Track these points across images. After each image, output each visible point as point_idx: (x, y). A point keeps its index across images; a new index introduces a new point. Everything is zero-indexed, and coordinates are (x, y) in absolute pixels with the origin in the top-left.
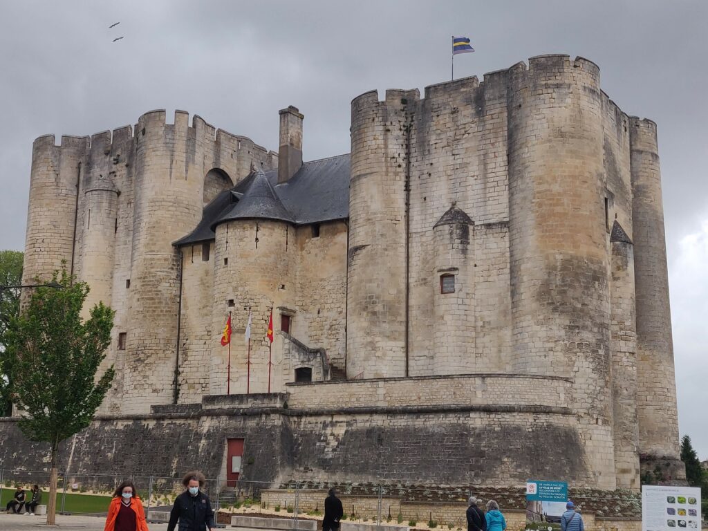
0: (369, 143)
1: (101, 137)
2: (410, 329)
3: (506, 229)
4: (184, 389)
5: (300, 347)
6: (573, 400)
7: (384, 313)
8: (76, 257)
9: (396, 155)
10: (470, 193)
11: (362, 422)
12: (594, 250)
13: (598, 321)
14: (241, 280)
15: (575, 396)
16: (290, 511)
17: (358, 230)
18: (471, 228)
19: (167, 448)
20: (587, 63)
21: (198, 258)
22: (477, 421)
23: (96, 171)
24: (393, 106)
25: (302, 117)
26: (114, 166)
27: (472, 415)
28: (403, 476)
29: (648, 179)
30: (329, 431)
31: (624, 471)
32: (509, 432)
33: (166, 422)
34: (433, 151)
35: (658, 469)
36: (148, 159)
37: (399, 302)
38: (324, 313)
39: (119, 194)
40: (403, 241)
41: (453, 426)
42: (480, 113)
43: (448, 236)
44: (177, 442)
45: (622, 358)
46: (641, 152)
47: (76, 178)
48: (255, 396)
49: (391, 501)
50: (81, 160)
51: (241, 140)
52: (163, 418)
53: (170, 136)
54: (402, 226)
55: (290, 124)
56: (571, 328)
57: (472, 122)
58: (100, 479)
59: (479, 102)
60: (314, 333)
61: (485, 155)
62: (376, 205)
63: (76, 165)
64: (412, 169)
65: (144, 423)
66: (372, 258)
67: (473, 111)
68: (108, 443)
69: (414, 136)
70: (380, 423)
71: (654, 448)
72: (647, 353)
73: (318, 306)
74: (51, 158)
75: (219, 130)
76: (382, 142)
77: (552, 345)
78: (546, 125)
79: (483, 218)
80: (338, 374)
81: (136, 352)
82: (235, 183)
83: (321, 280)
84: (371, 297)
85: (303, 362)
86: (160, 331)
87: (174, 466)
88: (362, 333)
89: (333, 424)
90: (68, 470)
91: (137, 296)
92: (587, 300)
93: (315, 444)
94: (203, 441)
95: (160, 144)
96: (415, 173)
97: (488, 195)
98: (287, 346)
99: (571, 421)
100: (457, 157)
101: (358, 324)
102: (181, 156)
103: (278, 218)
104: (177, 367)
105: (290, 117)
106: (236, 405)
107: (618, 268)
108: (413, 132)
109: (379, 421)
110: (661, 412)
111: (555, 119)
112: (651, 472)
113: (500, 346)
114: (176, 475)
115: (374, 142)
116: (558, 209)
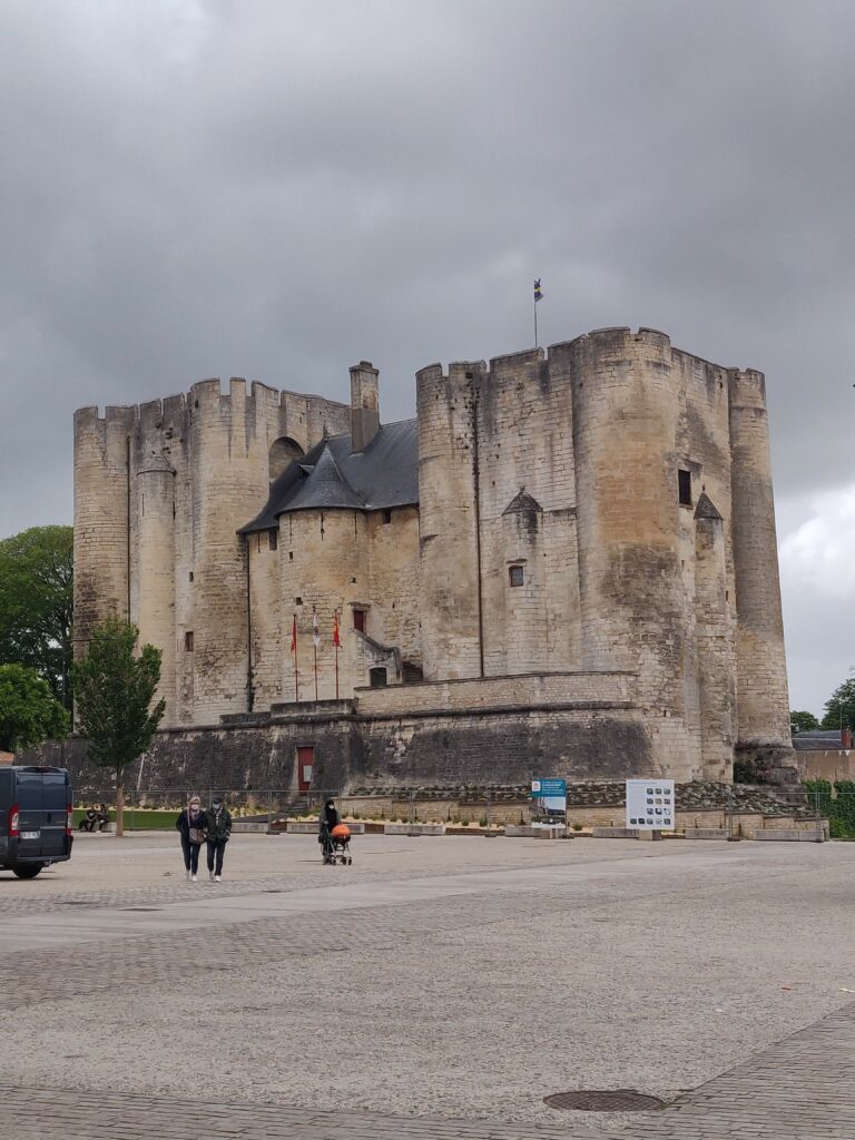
0: (433, 423)
1: (149, 407)
2: (484, 624)
3: (573, 517)
4: (258, 693)
5: (374, 646)
6: (638, 693)
7: (456, 608)
8: (132, 547)
9: (463, 436)
10: (538, 477)
11: (429, 726)
12: (660, 536)
13: (665, 610)
14: (308, 575)
15: (640, 689)
16: (356, 817)
17: (427, 518)
18: (539, 515)
19: (239, 759)
20: (650, 334)
21: (265, 548)
22: (536, 721)
23: (148, 447)
24: (457, 382)
25: (377, 373)
26: (167, 441)
27: (532, 715)
28: (467, 778)
29: (749, 439)
30: (397, 736)
31: (712, 762)
32: (566, 730)
33: (236, 733)
34: (500, 431)
35: (760, 758)
36: (203, 437)
37: (471, 595)
38: (399, 607)
39: (175, 474)
40: (474, 530)
41: (512, 726)
42: (545, 390)
43: (516, 525)
44: (248, 753)
45: (708, 643)
46: (741, 409)
47: (125, 454)
48: (322, 703)
49: (451, 803)
50: (129, 434)
51: (310, 400)
52: (233, 728)
53: (225, 409)
54: (471, 513)
55: (362, 383)
56: (635, 620)
57: (539, 400)
58: (171, 795)
59: (543, 376)
60: (389, 629)
61: (551, 436)
62: (444, 492)
63: (123, 440)
64: (480, 450)
65: (214, 734)
66: (441, 548)
67: (538, 388)
68: (178, 756)
69: (480, 414)
70: (445, 726)
71: (756, 735)
72: (749, 633)
73: (393, 600)
74: (96, 434)
75: (284, 393)
76: (447, 422)
77: (617, 638)
78: (606, 407)
79: (551, 504)
80: (412, 673)
81: (204, 654)
82: (306, 451)
83: (395, 571)
84: (442, 592)
85: (377, 662)
86: (229, 630)
87: (247, 778)
88: (434, 630)
89: (402, 729)
90: (138, 787)
91: (202, 592)
92: (652, 590)
93: (384, 750)
94: (273, 751)
95: (215, 419)
96: (483, 455)
97: (556, 479)
98: (360, 645)
99: (636, 716)
100: (524, 437)
101: (430, 621)
102: (240, 431)
103: (344, 505)
104: (250, 668)
105: (362, 376)
106: (305, 713)
107: (703, 547)
108: (479, 409)
109: (445, 724)
110: (764, 697)
111: (616, 400)
112: (753, 761)
113: (570, 639)
114: (250, 788)
115: (438, 422)
116: (621, 496)
